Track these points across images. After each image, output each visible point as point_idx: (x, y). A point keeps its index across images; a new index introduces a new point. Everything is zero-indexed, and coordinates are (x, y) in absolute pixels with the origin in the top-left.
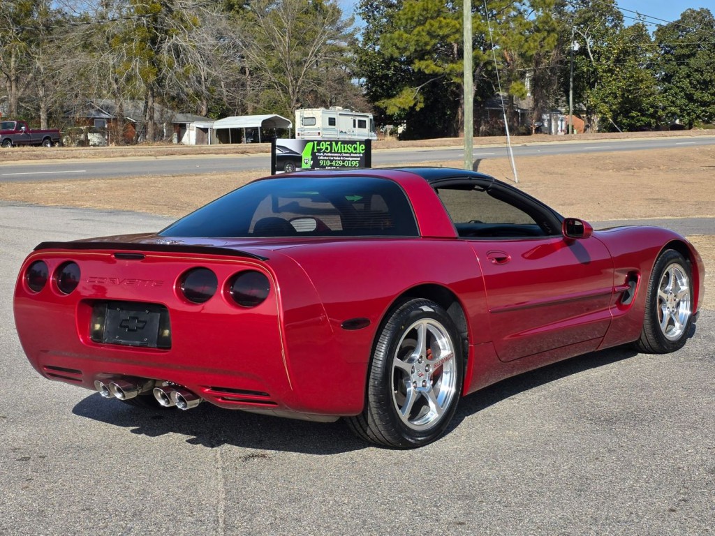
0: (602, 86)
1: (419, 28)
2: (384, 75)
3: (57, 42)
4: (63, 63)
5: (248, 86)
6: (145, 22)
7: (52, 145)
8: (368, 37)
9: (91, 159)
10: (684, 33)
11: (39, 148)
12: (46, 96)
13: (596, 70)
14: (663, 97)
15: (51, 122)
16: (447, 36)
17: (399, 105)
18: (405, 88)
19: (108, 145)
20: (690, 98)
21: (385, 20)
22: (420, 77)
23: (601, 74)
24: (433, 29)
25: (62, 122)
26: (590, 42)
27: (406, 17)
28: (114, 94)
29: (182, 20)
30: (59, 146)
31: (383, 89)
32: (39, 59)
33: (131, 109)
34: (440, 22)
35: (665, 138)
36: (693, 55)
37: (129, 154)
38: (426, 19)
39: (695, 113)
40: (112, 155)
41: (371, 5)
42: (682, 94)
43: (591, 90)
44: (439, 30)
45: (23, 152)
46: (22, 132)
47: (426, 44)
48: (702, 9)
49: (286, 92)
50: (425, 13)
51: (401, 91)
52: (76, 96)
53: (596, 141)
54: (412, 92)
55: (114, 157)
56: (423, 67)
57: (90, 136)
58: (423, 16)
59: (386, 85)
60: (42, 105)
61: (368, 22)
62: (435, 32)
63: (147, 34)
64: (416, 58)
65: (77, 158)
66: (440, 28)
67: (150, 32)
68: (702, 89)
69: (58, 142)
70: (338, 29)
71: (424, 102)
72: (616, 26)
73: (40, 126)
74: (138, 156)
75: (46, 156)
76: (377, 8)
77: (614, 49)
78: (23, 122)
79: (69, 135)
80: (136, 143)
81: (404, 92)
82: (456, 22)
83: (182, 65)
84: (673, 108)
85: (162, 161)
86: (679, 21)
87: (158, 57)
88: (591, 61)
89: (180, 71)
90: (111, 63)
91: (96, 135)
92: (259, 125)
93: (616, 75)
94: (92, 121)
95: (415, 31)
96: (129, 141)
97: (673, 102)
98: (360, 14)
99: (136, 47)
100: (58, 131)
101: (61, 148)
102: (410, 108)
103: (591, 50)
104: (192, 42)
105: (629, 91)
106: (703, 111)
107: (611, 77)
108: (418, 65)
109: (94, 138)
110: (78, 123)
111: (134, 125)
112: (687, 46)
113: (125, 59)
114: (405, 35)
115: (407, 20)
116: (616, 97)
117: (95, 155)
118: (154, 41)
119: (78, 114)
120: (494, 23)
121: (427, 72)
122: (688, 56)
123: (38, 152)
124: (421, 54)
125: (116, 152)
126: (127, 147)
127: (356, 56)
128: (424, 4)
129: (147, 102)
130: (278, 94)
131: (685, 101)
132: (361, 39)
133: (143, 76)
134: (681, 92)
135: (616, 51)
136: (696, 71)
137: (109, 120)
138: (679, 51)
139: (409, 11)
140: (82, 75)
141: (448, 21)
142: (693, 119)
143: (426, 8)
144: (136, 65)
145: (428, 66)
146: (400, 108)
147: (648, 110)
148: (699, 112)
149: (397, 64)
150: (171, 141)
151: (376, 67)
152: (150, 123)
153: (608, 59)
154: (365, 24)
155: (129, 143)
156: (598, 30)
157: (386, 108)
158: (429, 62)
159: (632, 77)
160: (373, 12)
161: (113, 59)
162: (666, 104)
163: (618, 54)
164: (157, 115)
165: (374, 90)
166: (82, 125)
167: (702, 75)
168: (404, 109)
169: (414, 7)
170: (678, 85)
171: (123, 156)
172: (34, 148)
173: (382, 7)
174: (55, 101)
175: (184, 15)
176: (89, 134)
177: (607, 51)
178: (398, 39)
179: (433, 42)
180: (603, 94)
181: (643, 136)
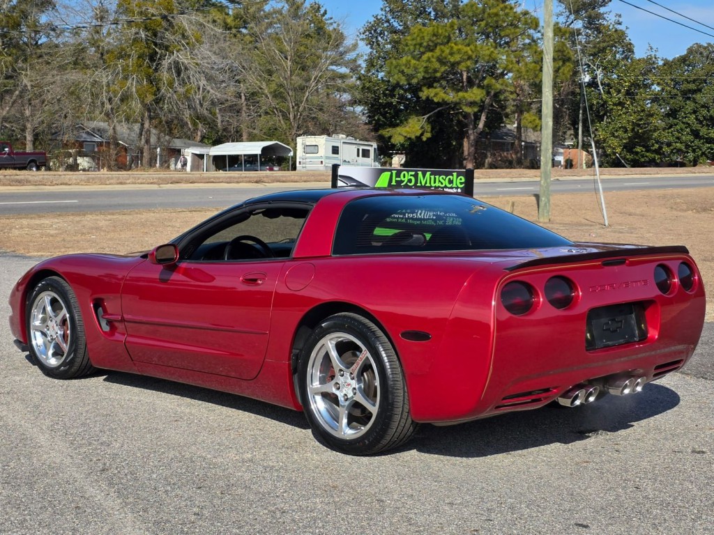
0: (611, 119)
1: (429, 54)
2: (388, 103)
3: (46, 58)
4: (52, 80)
5: (243, 112)
6: (143, 36)
7: (38, 169)
8: (371, 64)
9: (83, 187)
10: (691, 68)
11: (23, 172)
12: (32, 115)
13: (605, 102)
14: (668, 133)
15: (37, 143)
16: (458, 63)
17: (405, 135)
18: (412, 117)
19: (99, 170)
20: (696, 134)
21: (389, 46)
22: (428, 106)
23: (611, 107)
24: (443, 55)
25: (49, 145)
26: (600, 74)
27: (414, 42)
28: (107, 115)
29: (183, 35)
30: (46, 170)
31: (385, 117)
32: (26, 75)
33: (125, 132)
34: (452, 48)
35: (694, 175)
36: (699, 90)
37: (128, 181)
38: (436, 46)
39: (701, 150)
40: (108, 182)
41: (375, 31)
42: (688, 130)
43: (600, 123)
44: (449, 57)
45: (5, 176)
46: (5, 154)
47: (435, 71)
48: (709, 44)
49: (286, 118)
50: (435, 38)
51: (406, 120)
52: (66, 117)
53: (626, 177)
54: (419, 121)
55: (110, 184)
56: (432, 95)
57: (80, 160)
58: (433, 42)
59: (390, 113)
60: (29, 126)
61: (372, 48)
62: (446, 58)
63: (146, 50)
64: (424, 85)
65: (66, 184)
66: (452, 54)
67: (149, 48)
68: (708, 125)
69: (45, 165)
70: (342, 54)
71: (431, 132)
72: (626, 58)
73: (25, 148)
74: (138, 183)
75: (30, 182)
76: (380, 34)
77: (625, 82)
78: (7, 144)
79: (56, 158)
80: (130, 169)
81: (410, 121)
82: (468, 48)
83: (183, 83)
84: (678, 145)
85: (168, 191)
86: (686, 56)
87: (157, 74)
88: (600, 94)
89: (181, 90)
90: (105, 81)
91: (86, 159)
92: (259, 152)
93: (627, 108)
94: (81, 144)
95: (425, 57)
96: (122, 166)
97: (678, 138)
98: (363, 39)
99: (133, 64)
100: (45, 154)
101: (48, 173)
102: (416, 137)
103: (601, 82)
104: (194, 59)
105: (639, 125)
106: (709, 148)
107: (621, 110)
108: (425, 93)
109: (83, 162)
110: (66, 145)
111: (126, 149)
112: (694, 81)
113: (121, 76)
114: (413, 62)
115: (415, 45)
116: (626, 131)
117: (88, 182)
118: (152, 57)
119: (67, 136)
120: (507, 51)
121: (436, 100)
122: (695, 92)
123: (22, 177)
124: (430, 82)
125: (112, 178)
126: (120, 173)
127: (358, 82)
128: (434, 30)
129: (142, 125)
130: (278, 120)
131: (691, 138)
132: (364, 65)
133: (140, 96)
134: (686, 128)
135: (627, 84)
136: (703, 106)
137: (100, 144)
138: (684, 86)
139: (418, 36)
140: (72, 93)
141: (460, 47)
142: (698, 156)
143: (436, 33)
144: (132, 85)
145: (438, 94)
146: (406, 137)
147: (653, 145)
148: (704, 149)
149: (402, 92)
150: (168, 167)
151: (379, 94)
152: (146, 147)
153: (619, 92)
154: (368, 50)
155: (122, 168)
156: (609, 61)
157: (390, 137)
158: (438, 90)
159: (643, 111)
160: (377, 38)
161: (107, 76)
162: (671, 139)
163: (629, 86)
164: (153, 140)
165: (376, 118)
166: (71, 148)
167: (708, 111)
168: (410, 139)
169: (423, 33)
170: (684, 120)
171: (121, 183)
172: (18, 172)
173: (386, 33)
174: (43, 122)
175: (186, 30)
176: (78, 158)
177: (618, 83)
178: (406, 65)
179: (443, 69)
180: (614, 128)
181: (672, 172)
